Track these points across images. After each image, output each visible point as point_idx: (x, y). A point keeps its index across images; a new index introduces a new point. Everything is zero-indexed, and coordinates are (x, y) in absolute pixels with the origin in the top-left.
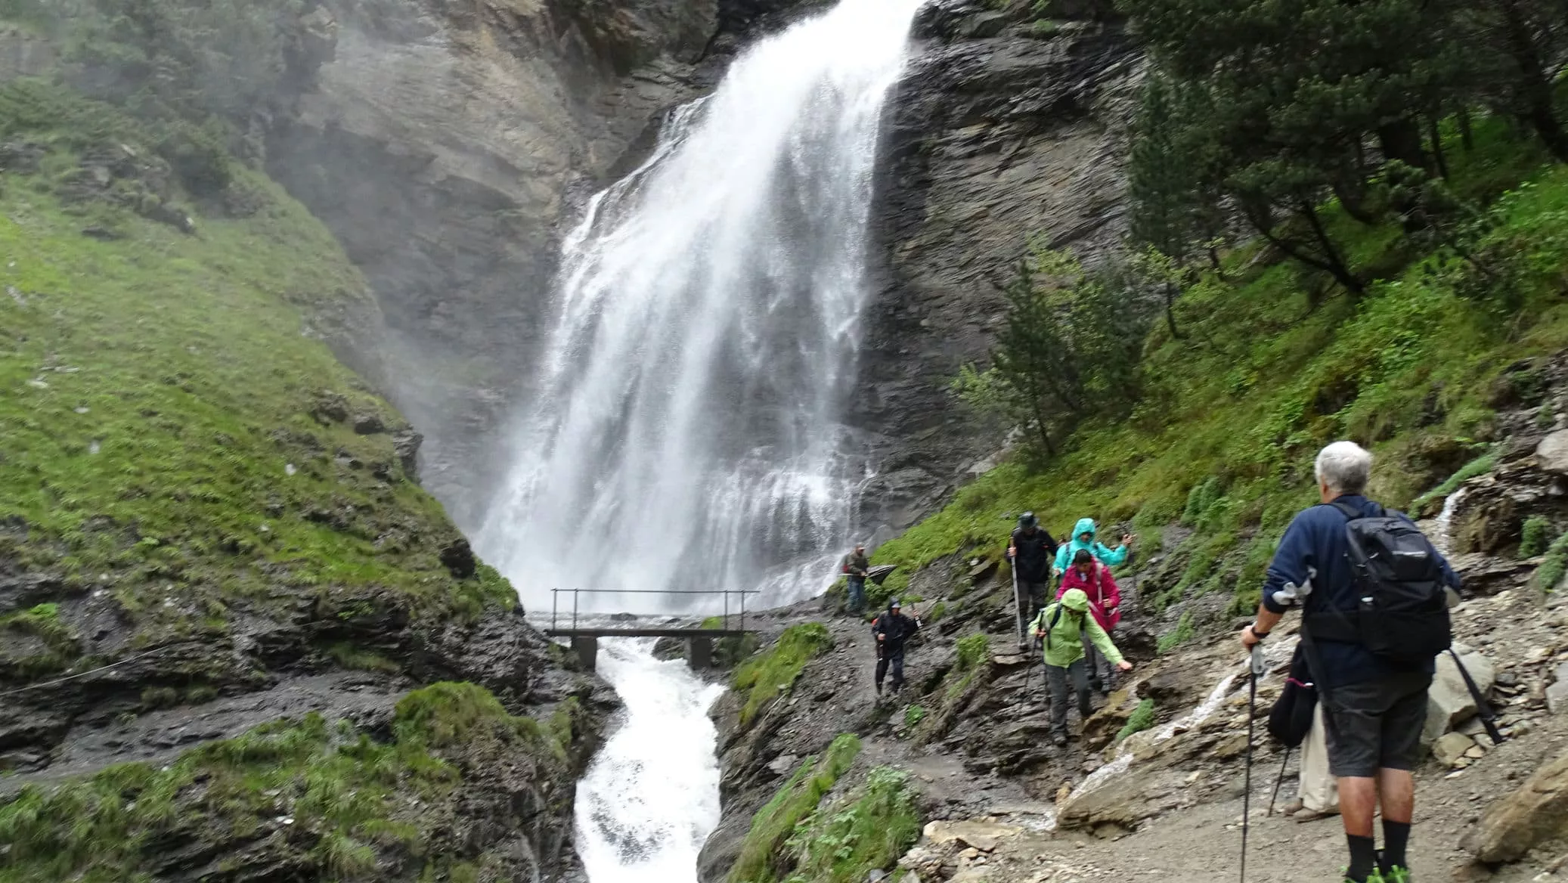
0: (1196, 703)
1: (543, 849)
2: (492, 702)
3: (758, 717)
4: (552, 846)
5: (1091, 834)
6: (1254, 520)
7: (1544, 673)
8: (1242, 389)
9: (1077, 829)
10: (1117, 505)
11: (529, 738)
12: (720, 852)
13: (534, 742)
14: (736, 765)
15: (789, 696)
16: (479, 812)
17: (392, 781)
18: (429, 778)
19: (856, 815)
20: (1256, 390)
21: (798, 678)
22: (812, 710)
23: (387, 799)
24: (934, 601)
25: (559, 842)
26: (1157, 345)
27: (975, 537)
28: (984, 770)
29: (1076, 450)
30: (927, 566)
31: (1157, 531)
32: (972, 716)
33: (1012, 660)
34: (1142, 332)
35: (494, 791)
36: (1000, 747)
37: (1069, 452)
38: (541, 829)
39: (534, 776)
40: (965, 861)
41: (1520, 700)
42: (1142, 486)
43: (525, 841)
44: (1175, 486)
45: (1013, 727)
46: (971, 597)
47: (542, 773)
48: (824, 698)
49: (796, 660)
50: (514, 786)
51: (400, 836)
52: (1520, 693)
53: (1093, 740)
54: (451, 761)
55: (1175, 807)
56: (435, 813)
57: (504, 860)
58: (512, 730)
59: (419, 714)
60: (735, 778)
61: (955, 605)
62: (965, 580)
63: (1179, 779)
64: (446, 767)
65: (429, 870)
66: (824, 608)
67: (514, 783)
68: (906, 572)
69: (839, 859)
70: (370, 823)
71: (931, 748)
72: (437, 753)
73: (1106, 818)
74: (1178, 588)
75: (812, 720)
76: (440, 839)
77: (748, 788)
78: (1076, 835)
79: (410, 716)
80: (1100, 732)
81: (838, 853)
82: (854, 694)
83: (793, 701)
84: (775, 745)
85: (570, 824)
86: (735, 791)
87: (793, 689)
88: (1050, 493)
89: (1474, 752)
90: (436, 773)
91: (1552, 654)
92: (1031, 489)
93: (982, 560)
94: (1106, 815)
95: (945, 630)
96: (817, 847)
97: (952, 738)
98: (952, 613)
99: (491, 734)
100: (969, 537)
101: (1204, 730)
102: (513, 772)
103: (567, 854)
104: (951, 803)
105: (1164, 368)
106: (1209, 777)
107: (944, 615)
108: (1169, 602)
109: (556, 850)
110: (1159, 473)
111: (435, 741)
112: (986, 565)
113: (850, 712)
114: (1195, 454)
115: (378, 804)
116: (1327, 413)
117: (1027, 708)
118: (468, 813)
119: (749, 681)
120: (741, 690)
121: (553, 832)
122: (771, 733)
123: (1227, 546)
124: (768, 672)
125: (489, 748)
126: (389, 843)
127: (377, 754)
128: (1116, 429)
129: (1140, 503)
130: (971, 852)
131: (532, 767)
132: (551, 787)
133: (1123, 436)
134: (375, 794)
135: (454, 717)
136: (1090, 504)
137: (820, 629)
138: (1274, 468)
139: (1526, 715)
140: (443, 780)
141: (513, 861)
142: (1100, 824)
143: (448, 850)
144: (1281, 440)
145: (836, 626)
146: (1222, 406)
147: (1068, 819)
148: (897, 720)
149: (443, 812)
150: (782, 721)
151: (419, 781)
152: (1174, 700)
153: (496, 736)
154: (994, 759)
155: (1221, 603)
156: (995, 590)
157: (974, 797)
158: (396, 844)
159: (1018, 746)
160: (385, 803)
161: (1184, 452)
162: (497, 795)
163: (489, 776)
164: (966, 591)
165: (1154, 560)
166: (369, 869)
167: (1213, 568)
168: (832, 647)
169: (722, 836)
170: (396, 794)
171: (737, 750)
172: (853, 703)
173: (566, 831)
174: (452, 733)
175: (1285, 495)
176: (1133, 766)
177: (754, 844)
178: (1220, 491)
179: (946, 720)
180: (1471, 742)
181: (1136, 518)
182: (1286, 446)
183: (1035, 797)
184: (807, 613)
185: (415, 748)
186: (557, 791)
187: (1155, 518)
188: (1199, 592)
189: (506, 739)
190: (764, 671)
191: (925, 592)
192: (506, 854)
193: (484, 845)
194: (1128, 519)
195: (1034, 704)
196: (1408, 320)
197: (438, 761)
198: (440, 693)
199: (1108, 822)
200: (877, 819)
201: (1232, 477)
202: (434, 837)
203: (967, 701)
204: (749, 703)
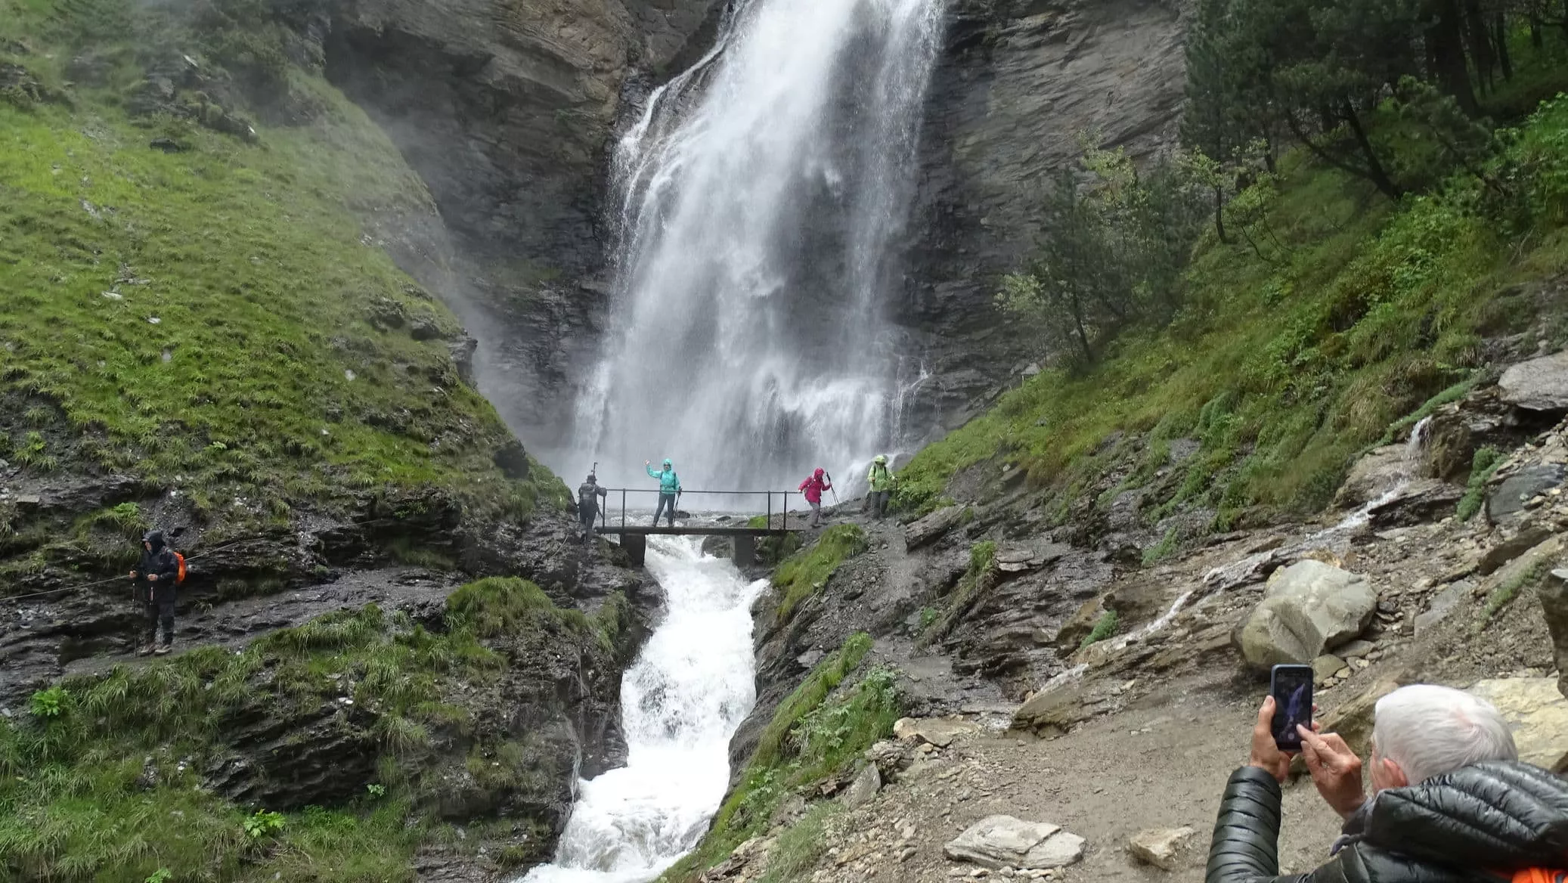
0: (1154, 616)
1: (589, 731)
2: (540, 595)
3: (794, 612)
4: (596, 728)
5: (1035, 734)
6: (1250, 437)
7: (1422, 603)
8: (1276, 299)
9: (1025, 729)
10: (1140, 416)
11: (576, 629)
12: (747, 738)
13: (580, 633)
14: (770, 658)
15: (822, 594)
16: (525, 697)
17: (444, 667)
18: (478, 665)
19: (850, 710)
20: (1288, 301)
21: (831, 577)
22: (841, 608)
23: (439, 683)
24: (963, 506)
25: (603, 725)
26: (1204, 251)
27: (1010, 443)
28: (970, 671)
29: (1116, 357)
30: (964, 470)
31: (1168, 444)
32: (972, 619)
33: (1015, 568)
34: (1192, 236)
35: (540, 678)
36: (986, 650)
37: (1108, 358)
38: (586, 713)
39: (579, 665)
40: (921, 754)
41: (1395, 627)
42: (1165, 398)
43: (569, 723)
44: (1194, 399)
45: (1000, 631)
46: (999, 502)
47: (587, 662)
48: (854, 596)
49: (831, 560)
50: (559, 673)
51: (450, 717)
52: (1397, 621)
53: (1063, 647)
54: (500, 650)
55: (1106, 712)
56: (484, 697)
57: (548, 740)
58: (559, 621)
59: (470, 606)
60: (770, 670)
61: (983, 510)
62: (996, 486)
63: (1116, 686)
64: (495, 655)
65: (477, 747)
66: (866, 509)
67: (559, 671)
68: (944, 476)
69: (831, 748)
70: (424, 705)
71: (933, 649)
72: (486, 642)
73: (1048, 719)
74: (1172, 503)
75: (841, 618)
76: (487, 721)
77: (779, 679)
78: (1023, 734)
79: (461, 608)
80: (1071, 640)
81: (832, 743)
82: (879, 596)
83: (824, 599)
84: (805, 640)
85: (615, 709)
86: (769, 681)
87: (826, 587)
88: (1085, 401)
89: (1342, 674)
90: (485, 660)
91: (1435, 584)
92: (1067, 396)
93: (1013, 465)
94: (1048, 718)
95: (973, 534)
96: (815, 737)
97: (950, 640)
98: (980, 517)
99: (537, 625)
100: (1004, 443)
101: (1149, 642)
102: (559, 661)
103: (612, 736)
104: (933, 701)
105: (1209, 275)
106: (1142, 686)
107: (972, 519)
108: (1162, 516)
109: (600, 732)
110: (1182, 386)
111: (484, 633)
112: (1017, 471)
113: (875, 611)
114: (1217, 367)
115: (431, 688)
116: (1338, 331)
117: (1016, 615)
118: (515, 698)
119: (788, 578)
120: (780, 587)
121: (597, 715)
122: (802, 630)
123: (1222, 463)
124: (807, 570)
125: (537, 638)
126: (439, 723)
127: (429, 643)
128: (1156, 337)
129: (1160, 415)
130: (927, 747)
131: (577, 657)
132: (597, 675)
133: (1161, 345)
134: (428, 679)
135: (503, 610)
136: (1119, 413)
137: (855, 531)
138: (1281, 386)
139: (1396, 641)
140: (490, 667)
141: (557, 742)
142: (1041, 726)
143: (494, 731)
144: (1290, 359)
145: (871, 529)
146: (1255, 317)
147: (1018, 719)
148: (913, 620)
149: (491, 696)
150: (812, 618)
151: (469, 668)
152: (1135, 613)
153: (543, 627)
154: (980, 662)
155: (1206, 517)
156: (1022, 496)
157: (955, 696)
158: (448, 723)
159: (1003, 650)
160: (437, 687)
161: (1207, 366)
162: (542, 682)
163: (535, 664)
164: (997, 496)
165: (1159, 473)
166: (422, 745)
167: (1206, 483)
168: (866, 548)
169: (749, 724)
170: (447, 679)
171: (773, 643)
172: (878, 602)
173: (610, 715)
174: (500, 624)
175: (1280, 413)
176: (1086, 672)
177: (772, 732)
178: (1230, 406)
179: (950, 623)
180: (1343, 664)
181: (1155, 430)
182: (1295, 362)
183: (1009, 697)
184: (849, 514)
185: (465, 638)
186: (602, 679)
187: (1172, 430)
188: (1190, 507)
189: (552, 631)
190: (801, 570)
191: (959, 496)
192: (550, 735)
193: (529, 726)
194: (1149, 430)
195: (1024, 610)
196: (1424, 238)
197: (486, 650)
198: (489, 587)
199: (1050, 724)
200: (868, 713)
201: (1242, 392)
202: (482, 719)
203: (970, 605)
204: (787, 599)
